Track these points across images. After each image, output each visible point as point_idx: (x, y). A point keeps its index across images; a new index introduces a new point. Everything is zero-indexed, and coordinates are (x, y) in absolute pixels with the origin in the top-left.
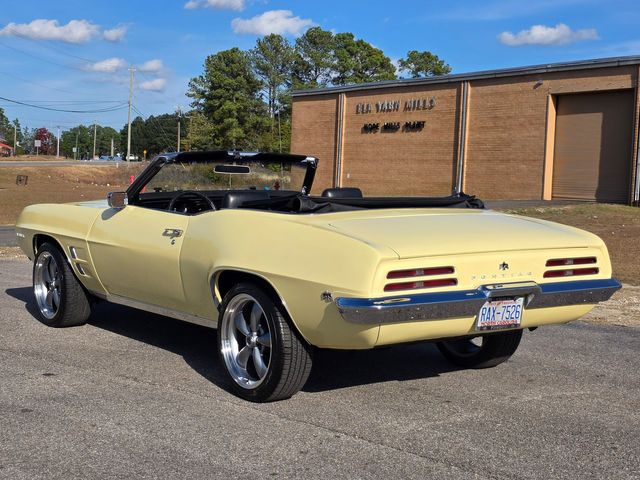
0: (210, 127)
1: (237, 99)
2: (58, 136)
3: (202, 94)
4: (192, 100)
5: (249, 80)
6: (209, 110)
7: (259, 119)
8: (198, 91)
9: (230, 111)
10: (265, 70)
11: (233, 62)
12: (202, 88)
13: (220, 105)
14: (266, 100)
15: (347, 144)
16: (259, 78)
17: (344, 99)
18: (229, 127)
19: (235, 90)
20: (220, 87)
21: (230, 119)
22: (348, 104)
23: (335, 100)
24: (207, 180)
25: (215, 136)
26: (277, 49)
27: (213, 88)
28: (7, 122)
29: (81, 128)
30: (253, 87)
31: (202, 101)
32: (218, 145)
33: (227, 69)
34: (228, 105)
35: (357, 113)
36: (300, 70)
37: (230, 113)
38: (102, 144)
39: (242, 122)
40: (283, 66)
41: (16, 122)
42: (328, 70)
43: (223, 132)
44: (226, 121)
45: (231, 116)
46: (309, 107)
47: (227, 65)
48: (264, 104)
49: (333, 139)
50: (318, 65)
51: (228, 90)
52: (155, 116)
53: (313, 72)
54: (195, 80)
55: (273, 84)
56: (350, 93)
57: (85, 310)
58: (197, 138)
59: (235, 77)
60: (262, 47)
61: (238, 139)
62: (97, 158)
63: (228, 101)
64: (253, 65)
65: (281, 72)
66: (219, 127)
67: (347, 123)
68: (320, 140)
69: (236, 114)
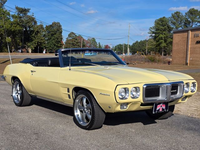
0: (155, 43)
1: (164, 34)
3: (153, 33)
4: (150, 35)
5: (168, 27)
6: (155, 38)
8: (152, 31)
10: (174, 24)
11: (163, 22)
12: (153, 30)
13: (158, 36)
15: (191, 48)
16: (172, 26)
17: (190, 32)
18: (161, 43)
19: (163, 31)
20: (158, 30)
21: (162, 41)
23: (187, 33)
24: (149, 61)
25: (157, 46)
26: (178, 17)
27: (156, 30)
28: (97, 43)
29: (120, 45)
30: (170, 29)
31: (154, 35)
32: (157, 49)
33: (161, 24)
34: (161, 36)
35: (194, 37)
36: (187, 23)
38: (126, 50)
39: (165, 41)
40: (180, 22)
41: (99, 43)
42: (197, 23)
43: (159, 45)
44: (160, 41)
45: (162, 39)
46: (178, 35)
49: (186, 46)
50: (193, 21)
51: (161, 31)
52: (142, 40)
53: (191, 24)
54: (151, 28)
58: (151, 47)
59: (163, 26)
60: (173, 16)
61: (164, 47)
62: (124, 54)
63: (161, 35)
64: (170, 22)
65: (180, 24)
66: (158, 43)
67: (191, 40)
68: (182, 46)
69: (164, 38)
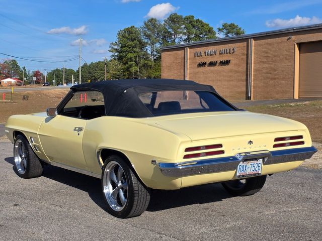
0: (121, 66)
1: (134, 52)
2: (45, 74)
3: (117, 50)
4: (111, 54)
5: (140, 42)
6: (120, 58)
7: (146, 62)
8: (114, 49)
9: (131, 58)
10: (148, 37)
11: (132, 34)
12: (116, 47)
13: (126, 55)
14: (149, 52)
15: (190, 73)
16: (145, 41)
17: (188, 50)
18: (131, 66)
19: (133, 47)
20: (125, 46)
21: (132, 63)
22: (190, 53)
23: (183, 51)
25: (124, 71)
26: (154, 26)
27: (122, 47)
28: (20, 68)
29: (57, 70)
30: (142, 45)
31: (116, 54)
32: (125, 76)
33: (129, 37)
34: (130, 55)
35: (195, 57)
36: (166, 36)
37: (131, 59)
38: (68, 78)
39: (137, 63)
40: (158, 34)
41: (24, 68)
42: (181, 35)
43: (128, 69)
44: (129, 63)
45: (131, 61)
46: (170, 55)
47: (129, 35)
48: (148, 54)
49: (183, 71)
50: (176, 33)
51: (129, 48)
52: (94, 62)
53: (173, 37)
54: (112, 44)
55: (153, 43)
56: (191, 47)
57: (40, 169)
58: (114, 72)
59: (133, 41)
60: (146, 25)
61: (136, 72)
62: (65, 85)
63: (130, 53)
64: (142, 34)
65: (157, 37)
66: (126, 66)
67: (190, 62)
68: (176, 72)
69: (134, 59)
